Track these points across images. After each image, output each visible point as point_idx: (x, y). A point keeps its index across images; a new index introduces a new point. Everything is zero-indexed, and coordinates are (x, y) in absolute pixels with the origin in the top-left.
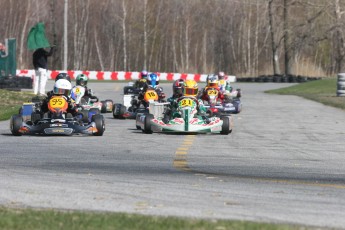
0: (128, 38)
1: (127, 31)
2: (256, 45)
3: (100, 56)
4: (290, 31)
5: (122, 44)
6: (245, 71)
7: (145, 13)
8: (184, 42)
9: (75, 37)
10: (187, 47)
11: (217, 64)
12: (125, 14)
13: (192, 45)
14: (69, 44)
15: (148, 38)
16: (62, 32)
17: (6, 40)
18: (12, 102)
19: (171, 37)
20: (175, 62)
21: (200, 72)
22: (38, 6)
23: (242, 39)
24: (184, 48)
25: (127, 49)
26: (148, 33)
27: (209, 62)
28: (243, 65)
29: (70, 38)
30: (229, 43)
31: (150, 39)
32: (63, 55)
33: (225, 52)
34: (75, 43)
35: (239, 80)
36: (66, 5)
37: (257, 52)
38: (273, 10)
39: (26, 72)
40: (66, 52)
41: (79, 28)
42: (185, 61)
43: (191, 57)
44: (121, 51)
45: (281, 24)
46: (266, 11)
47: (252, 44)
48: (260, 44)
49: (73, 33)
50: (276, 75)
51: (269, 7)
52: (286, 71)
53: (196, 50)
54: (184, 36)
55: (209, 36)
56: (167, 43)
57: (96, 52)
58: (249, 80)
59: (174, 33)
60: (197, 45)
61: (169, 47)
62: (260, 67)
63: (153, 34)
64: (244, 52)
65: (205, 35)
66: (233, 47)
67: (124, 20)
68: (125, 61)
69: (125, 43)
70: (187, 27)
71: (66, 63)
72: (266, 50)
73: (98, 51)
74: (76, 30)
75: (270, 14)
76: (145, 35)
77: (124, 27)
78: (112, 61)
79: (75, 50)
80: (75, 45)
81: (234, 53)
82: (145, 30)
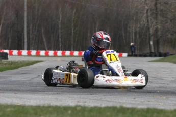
0: (61, 33)
1: (61, 29)
2: (138, 36)
3: (45, 43)
4: (159, 27)
5: (58, 36)
7: (73, 18)
9: (31, 32)
14: (27, 37)
15: (74, 33)
16: (23, 29)
19: (87, 32)
26: (74, 30)
29: (28, 33)
30: (122, 35)
32: (24, 42)
35: (129, 56)
36: (26, 13)
38: (149, 14)
40: (26, 40)
41: (33, 27)
44: (58, 40)
45: (154, 23)
46: (145, 15)
47: (136, 36)
48: (140, 36)
50: (151, 53)
51: (147, 13)
52: (158, 51)
59: (89, 30)
61: (86, 38)
63: (77, 31)
64: (131, 40)
66: (124, 38)
67: (60, 22)
68: (60, 46)
69: (60, 36)
70: (97, 26)
71: (26, 47)
72: (144, 39)
73: (44, 40)
74: (31, 28)
75: (147, 17)
76: (72, 31)
77: (60, 26)
78: (53, 46)
79: (31, 40)
80: (31, 37)
81: (124, 41)
82: (72, 28)
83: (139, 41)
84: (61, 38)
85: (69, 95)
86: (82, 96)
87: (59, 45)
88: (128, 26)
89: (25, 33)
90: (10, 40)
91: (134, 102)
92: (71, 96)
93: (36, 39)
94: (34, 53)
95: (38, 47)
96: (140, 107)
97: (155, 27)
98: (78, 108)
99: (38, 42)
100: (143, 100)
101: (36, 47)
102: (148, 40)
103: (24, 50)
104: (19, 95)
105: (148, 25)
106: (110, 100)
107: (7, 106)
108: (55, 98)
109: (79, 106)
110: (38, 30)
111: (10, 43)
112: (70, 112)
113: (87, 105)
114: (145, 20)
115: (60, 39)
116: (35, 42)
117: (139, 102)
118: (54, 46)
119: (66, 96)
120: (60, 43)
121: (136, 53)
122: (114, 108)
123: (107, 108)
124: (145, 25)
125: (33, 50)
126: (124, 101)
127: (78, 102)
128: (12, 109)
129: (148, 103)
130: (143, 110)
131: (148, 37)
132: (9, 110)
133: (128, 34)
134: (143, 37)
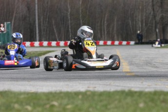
0: (71, 24)
1: (71, 20)
2: (144, 24)
3: (56, 34)
4: (164, 15)
5: (68, 27)
7: (81, 9)
9: (42, 24)
12: (69, 10)
13: (108, 26)
14: (39, 28)
15: (83, 23)
16: (35, 21)
22: (21, 7)
26: (83, 20)
29: (39, 25)
30: (129, 24)
33: (127, 30)
34: (42, 27)
35: (136, 44)
36: (36, 5)
38: (155, 3)
40: (37, 32)
42: (104, 33)
43: (108, 33)
44: (68, 31)
45: (160, 11)
46: (151, 4)
47: (142, 24)
48: (146, 24)
49: (41, 22)
51: (153, 2)
52: (164, 37)
53: (111, 29)
62: (147, 37)
65: (116, 20)
66: (131, 26)
67: (69, 13)
68: (70, 36)
69: (70, 27)
71: (38, 38)
72: (150, 27)
73: (55, 31)
74: (42, 20)
75: (153, 6)
76: (81, 22)
77: (69, 18)
78: (63, 36)
79: (42, 31)
80: (42, 29)
81: (131, 29)
82: (81, 18)
83: (145, 29)
84: (71, 28)
85: (79, 82)
86: (92, 82)
88: (135, 15)
89: (37, 25)
91: (141, 86)
92: (82, 82)
93: (47, 30)
94: (45, 43)
95: (49, 38)
96: (147, 90)
97: (161, 15)
98: (88, 93)
100: (150, 84)
102: (154, 28)
103: (36, 41)
104: (32, 83)
105: (154, 13)
106: (119, 85)
107: (20, 93)
108: (67, 85)
109: (89, 91)
110: (48, 21)
112: (80, 97)
113: (96, 89)
114: (150, 9)
115: (70, 30)
117: (146, 86)
118: (65, 37)
119: (77, 82)
120: (70, 34)
121: (143, 41)
122: (123, 92)
123: (116, 92)
124: (150, 13)
125: (45, 41)
126: (133, 85)
127: (88, 87)
128: (26, 96)
129: (155, 86)
130: (150, 93)
131: (154, 26)
132: (22, 96)
134: (149, 25)
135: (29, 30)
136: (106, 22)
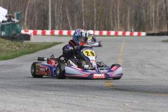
0: (85, 12)
1: (85, 8)
2: (158, 15)
3: (69, 22)
5: (82, 15)
6: (151, 30)
8: (117, 14)
9: (56, 11)
10: (118, 16)
11: (135, 26)
13: (121, 15)
14: (52, 16)
15: (96, 11)
17: (15, 13)
18: (17, 48)
19: (109, 11)
20: (112, 25)
21: (126, 30)
23: (149, 11)
24: (117, 17)
25: (85, 18)
26: (96, 9)
27: (131, 25)
28: (150, 26)
29: (53, 12)
30: (142, 14)
31: (98, 12)
32: (49, 21)
33: (140, 19)
35: (148, 35)
37: (158, 19)
39: (27, 31)
41: (57, 7)
42: (117, 24)
43: (121, 22)
44: (81, 19)
47: (155, 15)
48: (160, 14)
49: (54, 10)
53: (124, 18)
54: (117, 10)
55: (131, 10)
56: (107, 14)
57: (67, 20)
58: (153, 35)
59: (111, 9)
60: (124, 15)
61: (108, 17)
62: (160, 27)
63: (99, 10)
64: (151, 18)
65: (129, 9)
66: (144, 16)
67: (83, 1)
68: (84, 24)
69: (83, 15)
70: (118, 5)
72: (164, 17)
73: (68, 18)
77: (83, 6)
78: (76, 24)
79: (56, 18)
80: (56, 16)
81: (145, 19)
82: (95, 7)
83: (159, 19)
87: (82, 24)
88: (148, 6)
90: (36, 19)
99: (63, 20)
101: (61, 25)
110: (62, 9)
111: (36, 22)
115: (83, 18)
116: (60, 21)
118: (78, 25)
120: (84, 22)
124: (162, 5)
133: (148, 12)
134: (162, 15)
135: (43, 17)
136: (118, 11)
